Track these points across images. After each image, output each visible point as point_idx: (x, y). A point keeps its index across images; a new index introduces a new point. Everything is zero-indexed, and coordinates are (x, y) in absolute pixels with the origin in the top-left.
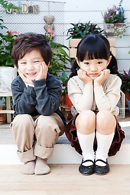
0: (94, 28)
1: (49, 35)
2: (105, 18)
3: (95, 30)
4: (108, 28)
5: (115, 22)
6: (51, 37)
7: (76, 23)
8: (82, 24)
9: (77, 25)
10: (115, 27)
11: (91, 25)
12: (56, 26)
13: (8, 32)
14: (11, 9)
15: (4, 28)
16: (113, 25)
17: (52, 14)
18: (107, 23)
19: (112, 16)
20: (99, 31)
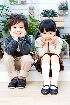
0: (54, 12)
1: (31, 15)
2: (59, 7)
3: (54, 13)
4: (61, 12)
5: (64, 10)
6: (33, 16)
7: (45, 10)
8: (48, 10)
9: (46, 10)
10: (64, 12)
11: (53, 11)
12: (35, 11)
13: (11, 14)
14: (13, 2)
15: (9, 12)
16: (63, 11)
17: (33, 5)
18: (60, 10)
19: (62, 7)
20: (56, 14)
